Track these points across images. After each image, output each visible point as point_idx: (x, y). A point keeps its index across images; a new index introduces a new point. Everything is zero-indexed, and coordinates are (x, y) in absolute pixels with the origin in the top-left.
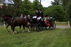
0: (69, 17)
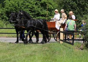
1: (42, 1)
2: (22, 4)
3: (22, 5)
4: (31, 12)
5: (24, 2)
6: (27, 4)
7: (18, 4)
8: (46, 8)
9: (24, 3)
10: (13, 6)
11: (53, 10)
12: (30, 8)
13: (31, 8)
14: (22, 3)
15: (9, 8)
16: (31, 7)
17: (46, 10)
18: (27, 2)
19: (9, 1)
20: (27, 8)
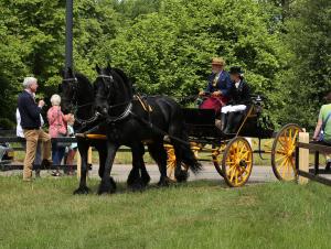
0: (313, 96)
1: (242, 41)
2: (173, 50)
3: (173, 55)
4: (201, 79)
5: (180, 44)
6: (190, 49)
7: (157, 50)
8: (255, 65)
9: (180, 48)
10: (141, 56)
11: (277, 70)
12: (198, 63)
13: (203, 65)
14: (171, 48)
15: (126, 64)
16: (204, 61)
17: (255, 73)
18: (191, 44)
19: (129, 40)
20: (189, 65)
